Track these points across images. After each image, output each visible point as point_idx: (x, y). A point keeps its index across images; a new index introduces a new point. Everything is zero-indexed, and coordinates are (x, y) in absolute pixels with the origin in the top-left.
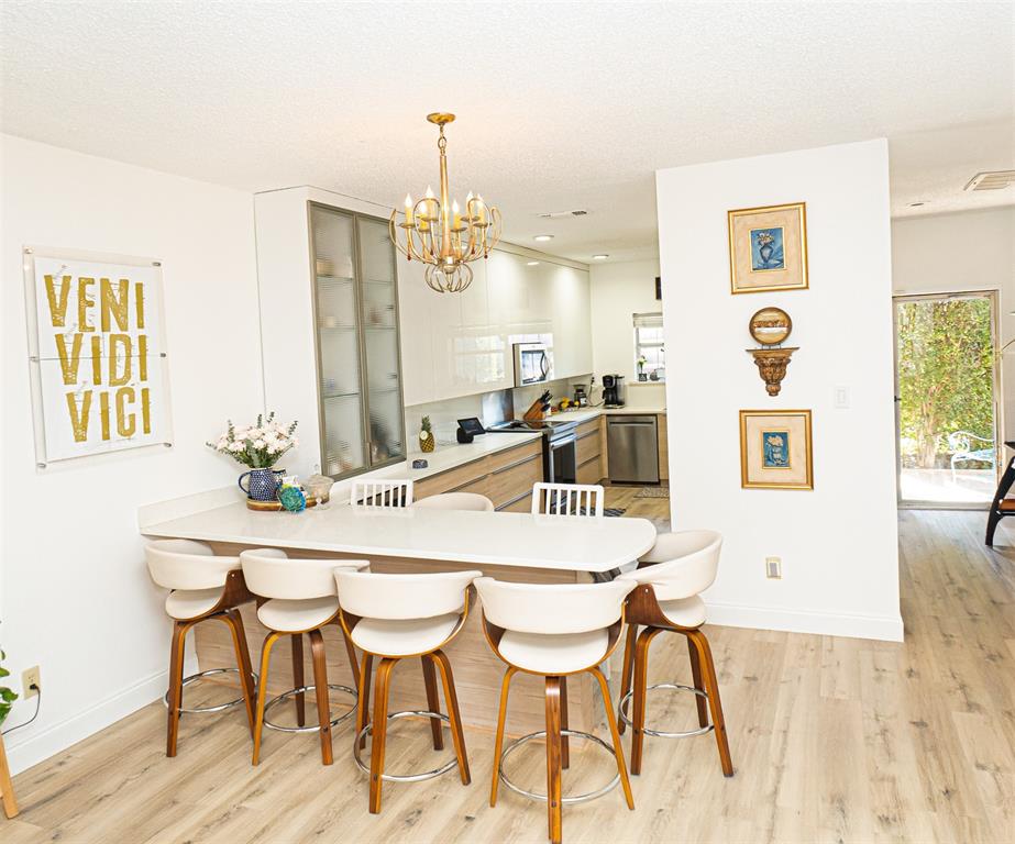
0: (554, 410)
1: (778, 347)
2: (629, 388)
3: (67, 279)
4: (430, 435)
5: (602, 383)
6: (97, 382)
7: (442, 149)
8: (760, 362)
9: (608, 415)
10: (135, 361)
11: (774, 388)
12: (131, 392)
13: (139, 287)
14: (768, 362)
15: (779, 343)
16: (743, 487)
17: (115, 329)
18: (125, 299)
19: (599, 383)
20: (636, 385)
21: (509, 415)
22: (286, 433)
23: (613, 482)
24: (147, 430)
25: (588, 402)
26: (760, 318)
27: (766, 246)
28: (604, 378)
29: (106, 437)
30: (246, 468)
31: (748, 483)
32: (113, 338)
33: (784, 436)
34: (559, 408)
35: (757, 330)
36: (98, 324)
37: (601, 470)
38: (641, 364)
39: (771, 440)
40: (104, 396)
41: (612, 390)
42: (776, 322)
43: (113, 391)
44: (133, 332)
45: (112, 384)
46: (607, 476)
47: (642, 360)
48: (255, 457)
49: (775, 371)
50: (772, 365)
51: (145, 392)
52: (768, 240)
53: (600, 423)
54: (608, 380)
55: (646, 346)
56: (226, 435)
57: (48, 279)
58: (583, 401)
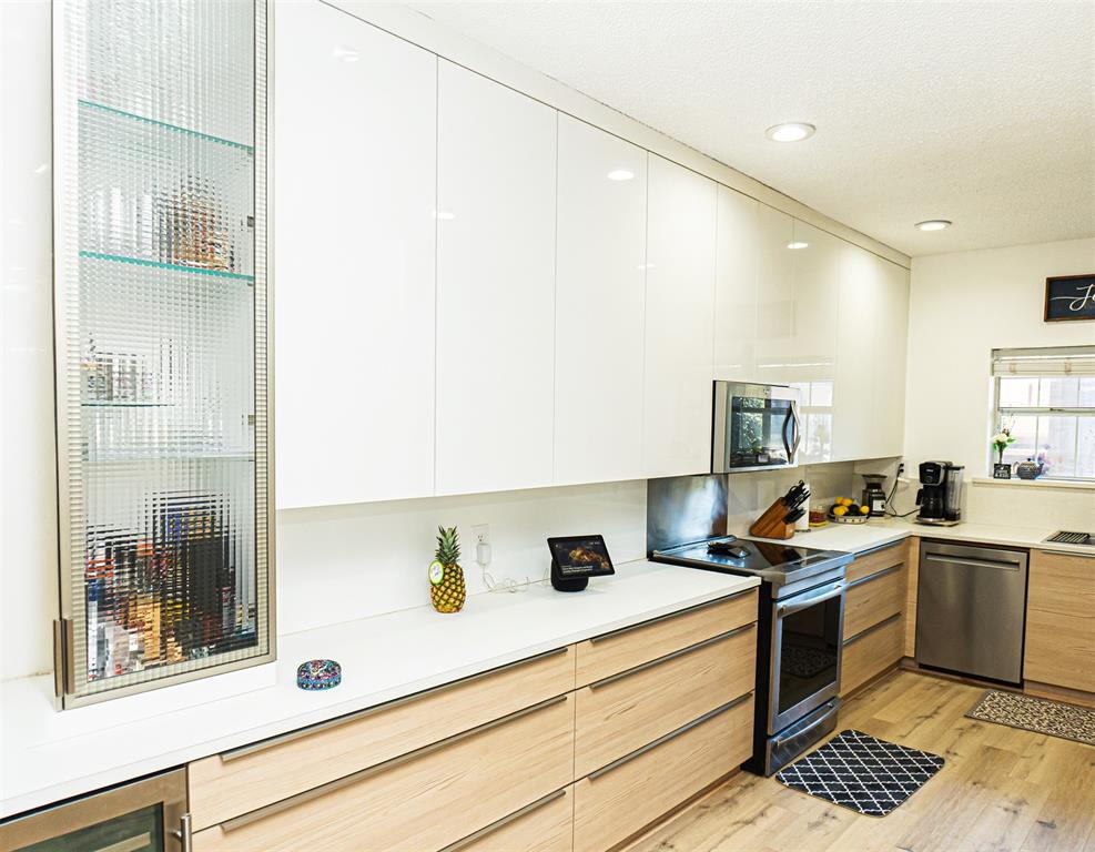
0: (814, 518)
2: (971, 489)
5: (917, 476)
9: (924, 539)
19: (912, 475)
20: (986, 484)
23: (922, 666)
25: (888, 509)
28: (924, 468)
37: (900, 642)
38: (1001, 445)
41: (937, 494)
46: (911, 654)
47: (1003, 438)
53: (905, 554)
54: (929, 471)
55: (1012, 411)
58: (877, 506)
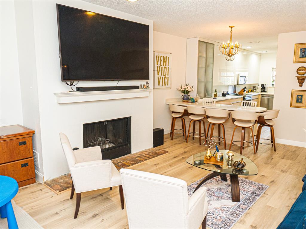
0: (246, 92)
1: (303, 76)
2: (269, 88)
3: (159, 56)
4: (216, 93)
5: (261, 86)
6: (162, 75)
7: (231, 33)
8: (298, 79)
9: (262, 95)
10: (167, 72)
11: (301, 85)
12: (166, 77)
13: (168, 58)
14: (300, 79)
15: (303, 75)
16: (290, 107)
17: (165, 66)
18: (166, 60)
20: (271, 87)
21: (235, 92)
22: (191, 87)
24: (168, 85)
25: (256, 91)
26: (300, 69)
27: (303, 52)
28: (262, 85)
29: (162, 85)
30: (183, 94)
31: (292, 106)
32: (164, 67)
33: (302, 96)
34: (248, 92)
35: (298, 71)
36: (162, 65)
38: (273, 82)
39: (299, 97)
40: (163, 78)
41: (263, 88)
42: (303, 70)
43: (164, 77)
44: (167, 66)
45: (164, 76)
48: (185, 92)
49: (301, 81)
50: (301, 80)
51: (168, 78)
52: (304, 51)
53: (259, 96)
54: (263, 85)
56: (181, 87)
57: (157, 56)
